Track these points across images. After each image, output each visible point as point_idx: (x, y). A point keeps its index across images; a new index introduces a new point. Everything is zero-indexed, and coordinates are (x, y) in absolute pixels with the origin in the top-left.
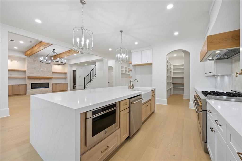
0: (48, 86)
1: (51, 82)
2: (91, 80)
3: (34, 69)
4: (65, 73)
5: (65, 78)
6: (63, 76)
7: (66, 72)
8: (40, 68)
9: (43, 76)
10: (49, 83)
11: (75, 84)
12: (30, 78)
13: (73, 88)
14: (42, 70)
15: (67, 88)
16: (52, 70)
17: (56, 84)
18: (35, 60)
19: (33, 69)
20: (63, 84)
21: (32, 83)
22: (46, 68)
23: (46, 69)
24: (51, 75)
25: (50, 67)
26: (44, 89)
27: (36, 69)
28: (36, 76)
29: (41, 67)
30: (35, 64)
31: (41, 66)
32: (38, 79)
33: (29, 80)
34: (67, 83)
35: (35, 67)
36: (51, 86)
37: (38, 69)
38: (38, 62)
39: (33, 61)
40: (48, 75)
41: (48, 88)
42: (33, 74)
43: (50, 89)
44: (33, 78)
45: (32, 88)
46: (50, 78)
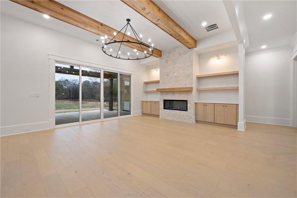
0: (186, 107)
1: (192, 99)
8: (174, 73)
10: (187, 101)
12: (162, 91)
14: (176, 75)
17: (205, 105)
18: (168, 60)
21: (164, 100)
22: (182, 70)
23: (182, 71)
25: (189, 66)
26: (178, 113)
29: (175, 70)
30: (168, 67)
31: (175, 67)
32: (171, 92)
33: (161, 95)
34: (237, 104)
35: (168, 72)
36: (190, 109)
37: (171, 75)
38: (171, 61)
39: (166, 63)
40: (185, 84)
41: (186, 111)
42: (165, 84)
43: (189, 115)
44: (166, 92)
45: (164, 109)
46: (189, 91)
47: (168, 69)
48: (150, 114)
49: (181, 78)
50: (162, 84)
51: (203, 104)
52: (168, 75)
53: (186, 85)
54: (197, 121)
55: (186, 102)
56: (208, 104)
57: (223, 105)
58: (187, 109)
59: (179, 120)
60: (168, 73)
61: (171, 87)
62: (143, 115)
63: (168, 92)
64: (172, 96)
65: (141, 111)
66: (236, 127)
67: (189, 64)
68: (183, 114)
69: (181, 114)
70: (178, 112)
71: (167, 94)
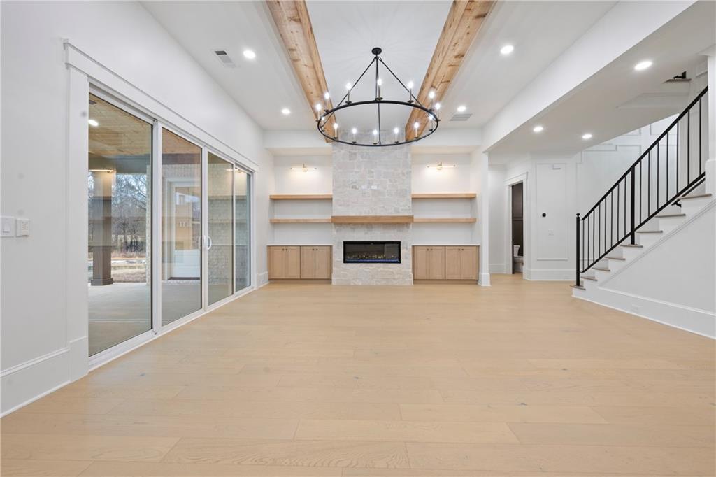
0: (397, 255)
1: (409, 239)
2: (633, 229)
3: (352, 188)
4: (471, 199)
5: (471, 223)
6: (461, 213)
7: (471, 191)
8: (370, 183)
9: (378, 215)
10: (399, 243)
11: (521, 253)
12: (339, 222)
13: (513, 273)
14: (376, 188)
15: (479, 271)
16: (410, 188)
17: (429, 249)
18: (355, 154)
19: (348, 189)
20: (460, 249)
21: (345, 243)
22: (391, 181)
23: (389, 183)
24: (406, 210)
25: (403, 174)
26: (382, 269)
27: (356, 188)
28: (358, 215)
29: (373, 177)
30: (356, 170)
31: (372, 172)
32: (362, 224)
33: (337, 231)
34: (479, 246)
35: (354, 180)
36: (406, 258)
37: (363, 187)
38: (362, 157)
39: (350, 160)
40: (396, 210)
41: (397, 262)
42: (348, 205)
43: (403, 270)
44: (349, 224)
45: (345, 262)
46: (404, 223)
47: (356, 172)
48: (299, 278)
49: (387, 197)
50: (340, 205)
51: (425, 248)
52: (354, 187)
53: (398, 212)
54: (416, 281)
55: (397, 245)
56: (434, 248)
57: (457, 248)
58: (400, 260)
59: (383, 283)
60: (355, 183)
61: (363, 215)
62: (271, 283)
63: (355, 224)
64: (366, 233)
65: (267, 272)
66: (475, 281)
67: (405, 171)
68: (391, 270)
69: (386, 269)
70: (379, 268)
71: (353, 228)
